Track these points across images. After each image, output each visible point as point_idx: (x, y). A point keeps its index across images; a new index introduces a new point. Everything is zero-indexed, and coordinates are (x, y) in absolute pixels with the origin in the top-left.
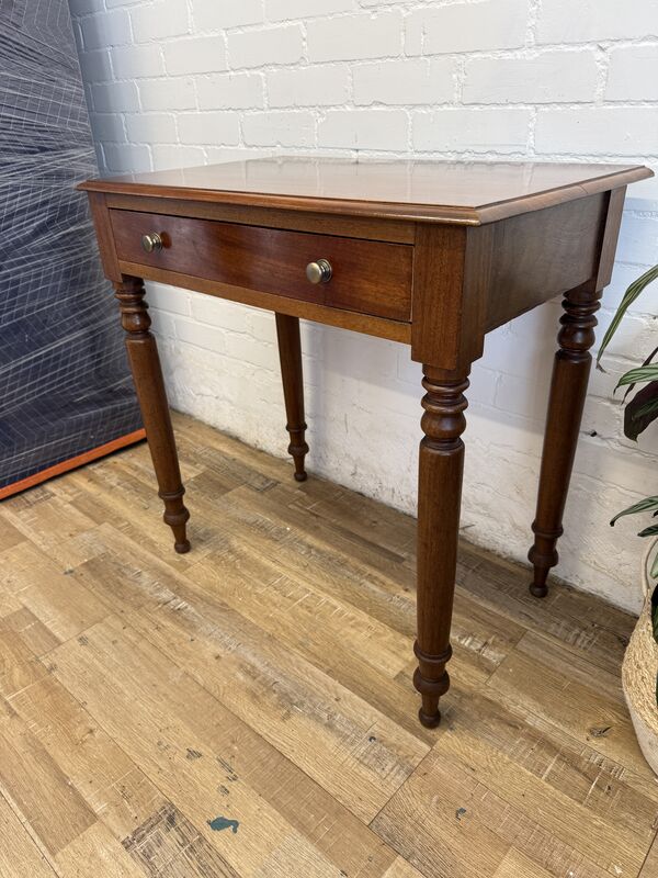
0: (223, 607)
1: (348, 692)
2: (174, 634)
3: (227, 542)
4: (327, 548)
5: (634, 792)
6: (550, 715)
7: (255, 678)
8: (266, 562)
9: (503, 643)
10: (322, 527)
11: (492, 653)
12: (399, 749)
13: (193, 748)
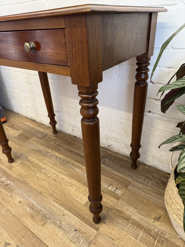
0: (24, 183)
1: (67, 212)
2: (5, 194)
3: (27, 158)
4: (62, 157)
5: (171, 242)
6: (140, 214)
7: (33, 209)
8: (41, 164)
9: (123, 187)
10: (62, 150)
11: (119, 191)
12: (86, 233)
13: (7, 241)
